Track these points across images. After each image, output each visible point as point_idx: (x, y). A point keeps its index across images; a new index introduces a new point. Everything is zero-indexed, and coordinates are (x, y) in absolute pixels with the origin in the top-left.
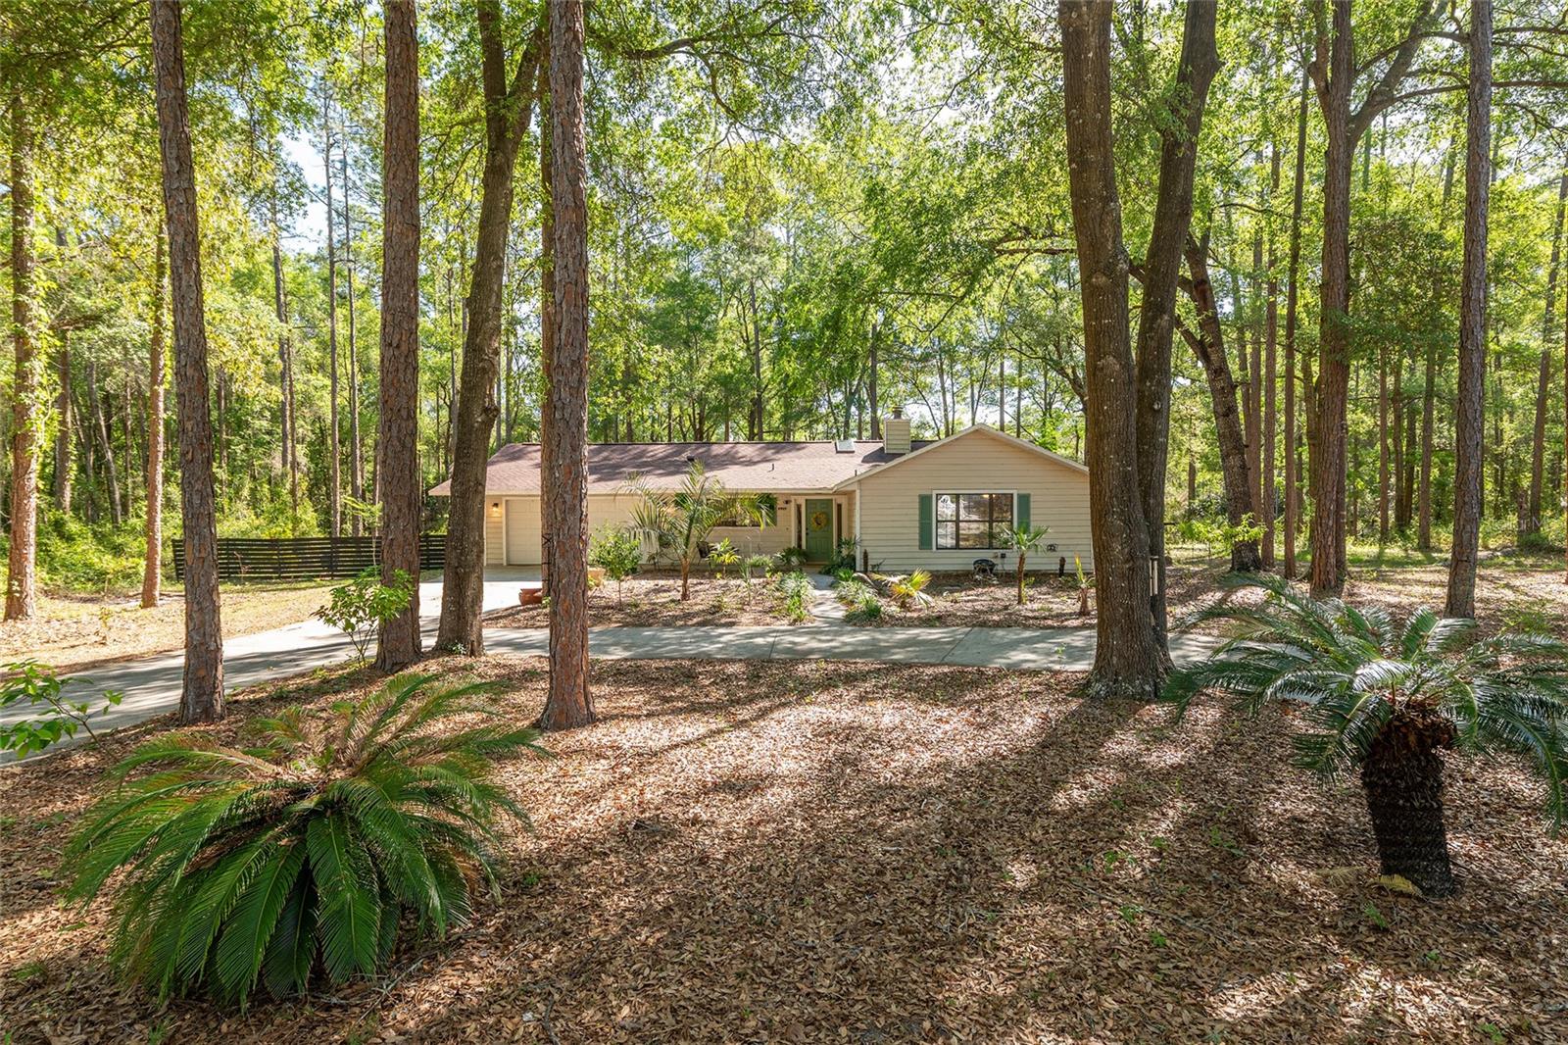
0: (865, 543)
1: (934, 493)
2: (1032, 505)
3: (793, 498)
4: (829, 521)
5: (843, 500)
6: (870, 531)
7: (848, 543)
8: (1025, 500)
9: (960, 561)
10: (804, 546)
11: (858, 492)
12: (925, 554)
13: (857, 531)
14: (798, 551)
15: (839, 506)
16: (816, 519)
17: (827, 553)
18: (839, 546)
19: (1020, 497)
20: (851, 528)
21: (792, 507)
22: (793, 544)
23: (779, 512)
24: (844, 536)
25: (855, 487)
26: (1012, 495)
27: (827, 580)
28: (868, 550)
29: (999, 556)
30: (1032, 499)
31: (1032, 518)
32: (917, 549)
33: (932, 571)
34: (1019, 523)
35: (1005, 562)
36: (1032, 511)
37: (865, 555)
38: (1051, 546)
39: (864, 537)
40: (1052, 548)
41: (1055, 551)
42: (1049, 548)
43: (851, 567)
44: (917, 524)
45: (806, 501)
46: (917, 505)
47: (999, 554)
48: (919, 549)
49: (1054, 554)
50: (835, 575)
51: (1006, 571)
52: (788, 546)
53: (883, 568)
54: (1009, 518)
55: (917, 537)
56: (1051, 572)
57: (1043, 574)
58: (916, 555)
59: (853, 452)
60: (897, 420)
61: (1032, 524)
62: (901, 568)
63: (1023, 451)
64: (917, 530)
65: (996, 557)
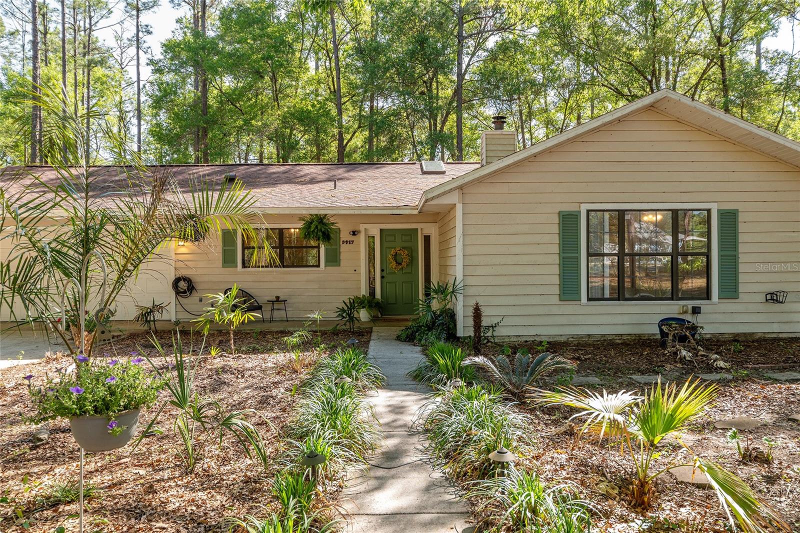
0: (471, 291)
1: (584, 208)
2: (741, 227)
3: (362, 227)
4: (413, 259)
5: (432, 230)
6: (480, 271)
7: (442, 290)
8: (729, 219)
9: (626, 319)
10: (378, 295)
11: (459, 209)
12: (569, 308)
13: (458, 272)
14: (370, 302)
15: (427, 239)
16: (395, 256)
17: (410, 305)
18: (427, 295)
19: (723, 214)
20: (444, 268)
21: (362, 239)
22: (364, 291)
23: (344, 248)
24: (434, 279)
25: (453, 198)
26: (709, 211)
27: (410, 356)
28: (480, 303)
29: (690, 311)
30: (741, 217)
31: (742, 248)
32: (556, 300)
33: (582, 336)
34: (721, 257)
35: (699, 320)
36: (742, 238)
37: (477, 314)
38: (772, 294)
39: (471, 281)
40: (773, 298)
41: (782, 302)
42: (769, 297)
43: (449, 328)
44: (556, 259)
45: (381, 230)
46: (555, 229)
47: (690, 307)
48: (560, 300)
49: (777, 307)
50: (423, 342)
51: (708, 336)
52: (356, 294)
53: (501, 332)
54: (704, 250)
55: (556, 280)
56: (775, 336)
57: (765, 340)
58: (555, 310)
59: (444, 173)
60: (499, 132)
61: (742, 258)
62: (532, 332)
63: (726, 140)
64: (556, 270)
65: (686, 312)
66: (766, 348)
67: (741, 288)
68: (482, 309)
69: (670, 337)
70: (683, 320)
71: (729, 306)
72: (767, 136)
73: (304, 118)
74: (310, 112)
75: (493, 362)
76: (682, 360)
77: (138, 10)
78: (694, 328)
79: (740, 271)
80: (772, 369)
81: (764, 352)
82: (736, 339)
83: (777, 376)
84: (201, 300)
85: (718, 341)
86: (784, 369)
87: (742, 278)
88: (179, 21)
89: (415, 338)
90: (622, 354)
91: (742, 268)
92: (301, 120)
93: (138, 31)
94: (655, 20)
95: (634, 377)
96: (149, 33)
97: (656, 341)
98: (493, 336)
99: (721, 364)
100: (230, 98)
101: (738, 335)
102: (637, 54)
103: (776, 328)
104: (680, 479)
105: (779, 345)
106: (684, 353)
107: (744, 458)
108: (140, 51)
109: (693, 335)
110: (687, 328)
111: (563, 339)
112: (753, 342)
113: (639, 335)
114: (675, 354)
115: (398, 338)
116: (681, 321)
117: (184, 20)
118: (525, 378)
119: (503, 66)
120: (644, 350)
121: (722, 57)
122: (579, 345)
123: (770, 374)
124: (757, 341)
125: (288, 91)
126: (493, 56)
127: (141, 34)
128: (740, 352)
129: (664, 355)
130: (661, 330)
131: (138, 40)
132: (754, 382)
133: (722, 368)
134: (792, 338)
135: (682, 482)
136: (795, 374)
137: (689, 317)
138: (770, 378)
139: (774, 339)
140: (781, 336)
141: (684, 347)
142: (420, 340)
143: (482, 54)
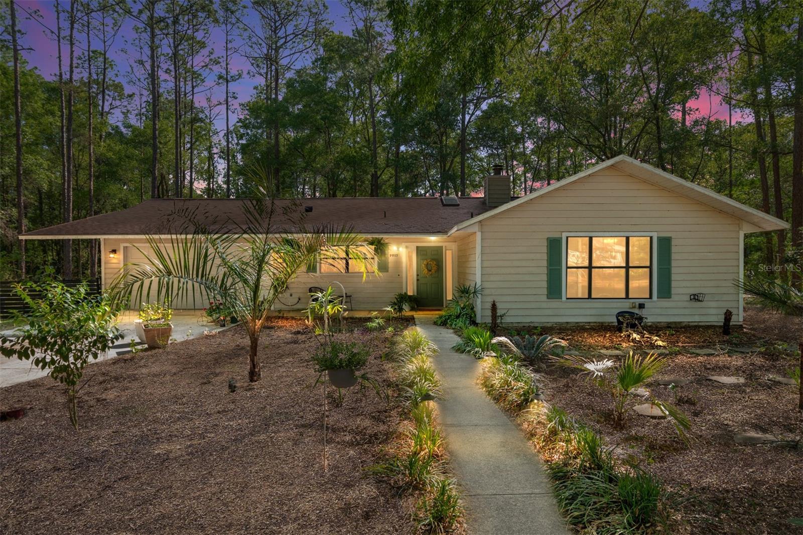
0: (488, 292)
1: (563, 235)
2: (674, 249)
3: (404, 245)
4: (439, 268)
5: (452, 247)
6: (494, 278)
7: (466, 291)
8: (665, 243)
9: (593, 312)
10: (415, 292)
11: (478, 235)
12: (554, 304)
13: (477, 278)
16: (427, 265)
19: (660, 240)
20: (463, 274)
21: (404, 253)
22: (405, 291)
23: (390, 259)
25: (475, 229)
26: (651, 238)
27: (447, 336)
28: (496, 300)
29: (637, 306)
30: (673, 242)
31: (673, 264)
32: (544, 298)
33: (562, 323)
34: (659, 269)
35: (643, 313)
36: (674, 256)
37: (494, 307)
38: (694, 295)
39: (486, 285)
40: (695, 298)
41: (700, 301)
42: (692, 297)
43: (471, 317)
44: (545, 271)
45: (417, 247)
46: (545, 250)
47: (637, 304)
48: (548, 298)
49: (698, 304)
50: (453, 326)
51: (650, 324)
52: (400, 292)
53: (507, 320)
54: (648, 264)
55: (545, 284)
56: (696, 324)
57: (689, 327)
58: (544, 305)
59: (458, 205)
60: (497, 176)
61: (674, 270)
62: (528, 320)
63: (664, 189)
64: (545, 278)
65: (634, 307)
66: (690, 333)
67: (673, 291)
68: (498, 305)
69: (625, 325)
70: (634, 313)
71: (665, 303)
72: (693, 187)
73: (351, 161)
74: (355, 157)
75: (511, 341)
76: (634, 340)
77: (227, 81)
78: (640, 319)
79: (673, 279)
80: (695, 347)
81: (689, 335)
82: (669, 326)
83: (698, 351)
84: (291, 295)
85: (657, 327)
86: (702, 347)
87: (673, 284)
88: (255, 88)
89: (447, 323)
90: (591, 336)
91: (674, 277)
92: (348, 163)
93: (227, 97)
94: (608, 90)
95: (602, 351)
96: (236, 98)
97: (613, 327)
98: (501, 323)
99: (660, 343)
100: (296, 147)
101: (671, 323)
102: (593, 116)
103: (697, 319)
104: (640, 413)
105: (699, 331)
106: (635, 335)
107: (679, 401)
108: (229, 112)
109: (640, 324)
110: (636, 319)
111: (549, 325)
112: (681, 328)
113: (602, 323)
114: (629, 336)
115: (435, 323)
116: (632, 314)
117: (259, 88)
118: (533, 352)
119: (496, 124)
120: (606, 333)
121: (657, 119)
122: (560, 329)
123: (694, 350)
124: (684, 327)
125: (338, 141)
126: (487, 115)
127: (229, 99)
128: (673, 335)
129: (621, 337)
130: (618, 320)
131: (227, 104)
132: (683, 355)
133: (660, 346)
134: (708, 326)
135: (642, 415)
136: (710, 350)
137: (636, 311)
138: (693, 353)
139: (696, 326)
140: (700, 324)
141: (634, 331)
142: (451, 325)
143: (478, 113)
